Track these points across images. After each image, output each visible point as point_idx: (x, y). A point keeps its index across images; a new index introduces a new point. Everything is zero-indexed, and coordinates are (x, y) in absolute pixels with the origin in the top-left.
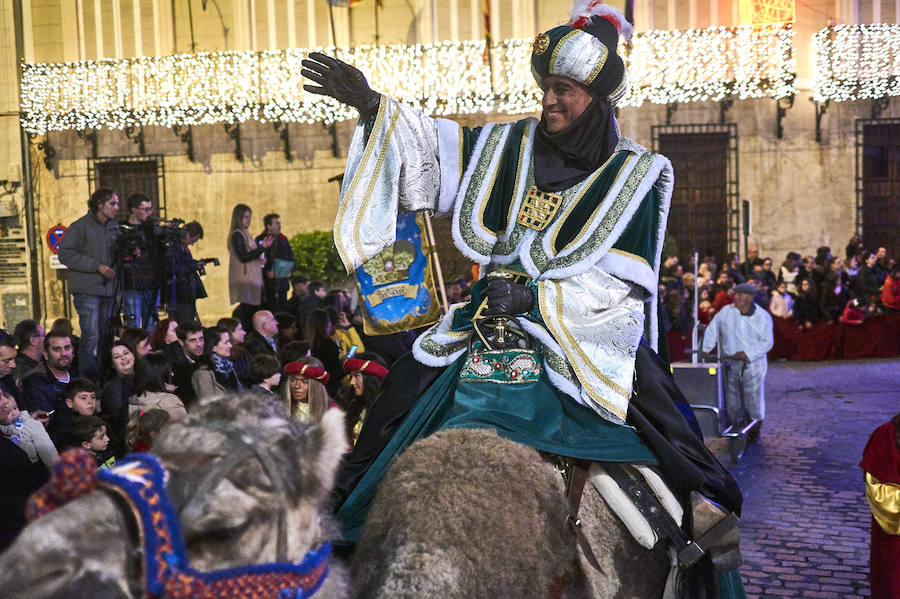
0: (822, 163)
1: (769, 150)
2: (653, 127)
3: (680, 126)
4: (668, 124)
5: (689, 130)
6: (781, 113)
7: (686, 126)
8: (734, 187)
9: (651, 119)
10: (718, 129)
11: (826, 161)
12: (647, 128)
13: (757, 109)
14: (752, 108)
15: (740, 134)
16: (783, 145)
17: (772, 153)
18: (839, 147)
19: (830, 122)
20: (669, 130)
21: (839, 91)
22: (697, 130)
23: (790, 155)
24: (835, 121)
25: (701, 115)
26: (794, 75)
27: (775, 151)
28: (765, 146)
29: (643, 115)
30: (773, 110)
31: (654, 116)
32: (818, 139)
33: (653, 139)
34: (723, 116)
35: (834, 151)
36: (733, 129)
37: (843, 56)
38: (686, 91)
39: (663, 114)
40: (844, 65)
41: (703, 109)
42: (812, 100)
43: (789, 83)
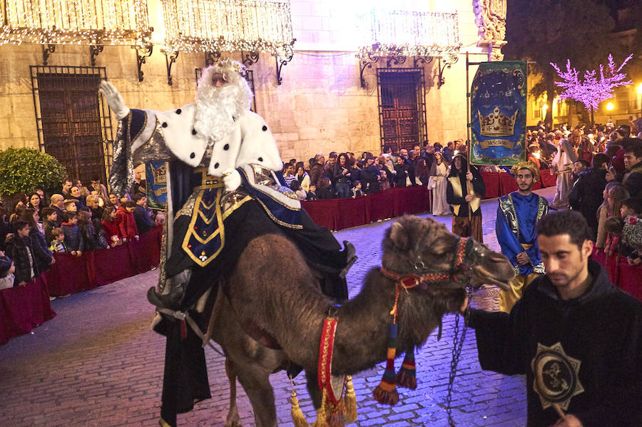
0: (174, 103)
1: (133, 91)
2: (31, 67)
3: (56, 67)
4: (45, 65)
5: (65, 71)
6: (141, 60)
7: (62, 67)
8: (108, 120)
9: (28, 59)
10: (90, 71)
11: (176, 101)
12: (26, 67)
13: (121, 57)
14: (117, 55)
15: (108, 77)
16: (143, 86)
17: (136, 93)
18: (185, 90)
19: (177, 70)
20: (47, 71)
21: (186, 45)
22: (71, 71)
23: (150, 95)
24: (180, 69)
25: (75, 58)
26: (152, 29)
27: (138, 91)
28: (130, 88)
29: (21, 56)
30: (134, 58)
31: (31, 56)
32: (170, 83)
33: (32, 78)
34: (93, 60)
35: (182, 93)
36: (102, 72)
37: (186, 17)
38: (62, 34)
39: (40, 56)
40: (187, 24)
41: (75, 52)
42: (162, 51)
43: (147, 34)
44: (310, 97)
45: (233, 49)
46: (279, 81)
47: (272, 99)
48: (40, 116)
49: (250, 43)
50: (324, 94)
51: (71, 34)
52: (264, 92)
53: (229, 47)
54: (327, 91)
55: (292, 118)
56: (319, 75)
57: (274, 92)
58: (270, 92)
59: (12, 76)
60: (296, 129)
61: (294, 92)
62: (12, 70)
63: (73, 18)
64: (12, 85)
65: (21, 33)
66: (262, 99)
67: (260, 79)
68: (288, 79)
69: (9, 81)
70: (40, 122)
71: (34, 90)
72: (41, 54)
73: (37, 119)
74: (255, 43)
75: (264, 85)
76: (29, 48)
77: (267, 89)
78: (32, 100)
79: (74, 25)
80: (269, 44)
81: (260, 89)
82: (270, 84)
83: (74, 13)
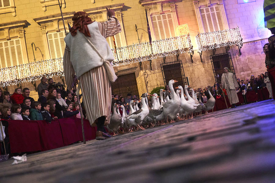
0: (204, 67)
1: (191, 66)
2: (161, 64)
3: (167, 63)
4: (164, 63)
5: (170, 64)
6: (191, 56)
7: (169, 63)
8: (184, 76)
9: (160, 62)
10: (177, 63)
11: (205, 67)
12: (160, 65)
13: (186, 56)
14: (184, 56)
15: (183, 63)
16: (194, 64)
17: (192, 67)
18: (207, 63)
19: (204, 57)
20: (165, 65)
21: (204, 49)
22: (172, 63)
23: (196, 66)
24: (205, 56)
25: (172, 60)
26: (192, 46)
27: (192, 66)
28: (189, 65)
29: (158, 62)
30: (190, 56)
31: (161, 61)
32: (202, 62)
33: (161, 67)
34: (177, 59)
35: (206, 64)
36: (181, 62)
37: (203, 40)
38: (167, 54)
39: (163, 61)
40: (203, 43)
41: (172, 58)
42: (198, 52)
43: (192, 48)
44: (254, 57)
45: (220, 47)
46: (240, 54)
47: (239, 60)
48: (164, 78)
49: (225, 43)
50: (259, 55)
51: (169, 53)
52: (235, 59)
53: (218, 47)
54: (260, 54)
55: (248, 66)
56: (256, 49)
57: (239, 58)
58: (238, 58)
59: (156, 68)
60: (250, 69)
61: (247, 57)
62: (156, 66)
63: (170, 48)
64: (156, 70)
65: (156, 56)
66: (235, 61)
67: (233, 55)
68: (244, 52)
69: (155, 69)
70: (165, 79)
71: (162, 70)
72: (163, 60)
73: (164, 79)
74: (228, 43)
75: (235, 56)
76: (160, 59)
77: (236, 57)
78: (162, 74)
79: (170, 50)
80: (233, 42)
81: (234, 58)
82: (237, 56)
83: (170, 47)
